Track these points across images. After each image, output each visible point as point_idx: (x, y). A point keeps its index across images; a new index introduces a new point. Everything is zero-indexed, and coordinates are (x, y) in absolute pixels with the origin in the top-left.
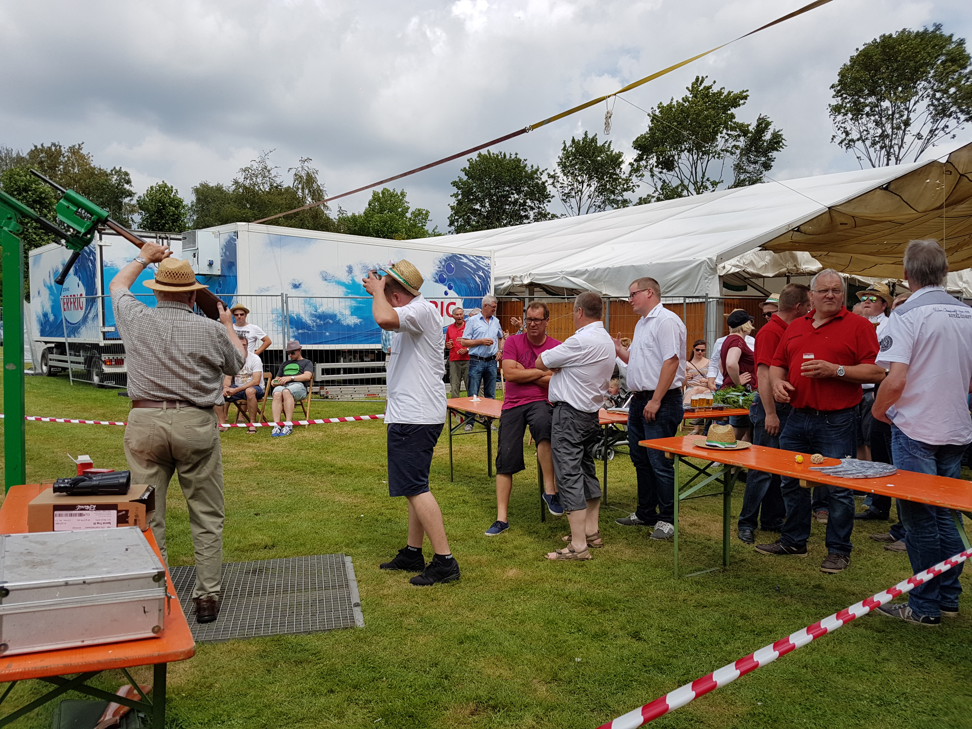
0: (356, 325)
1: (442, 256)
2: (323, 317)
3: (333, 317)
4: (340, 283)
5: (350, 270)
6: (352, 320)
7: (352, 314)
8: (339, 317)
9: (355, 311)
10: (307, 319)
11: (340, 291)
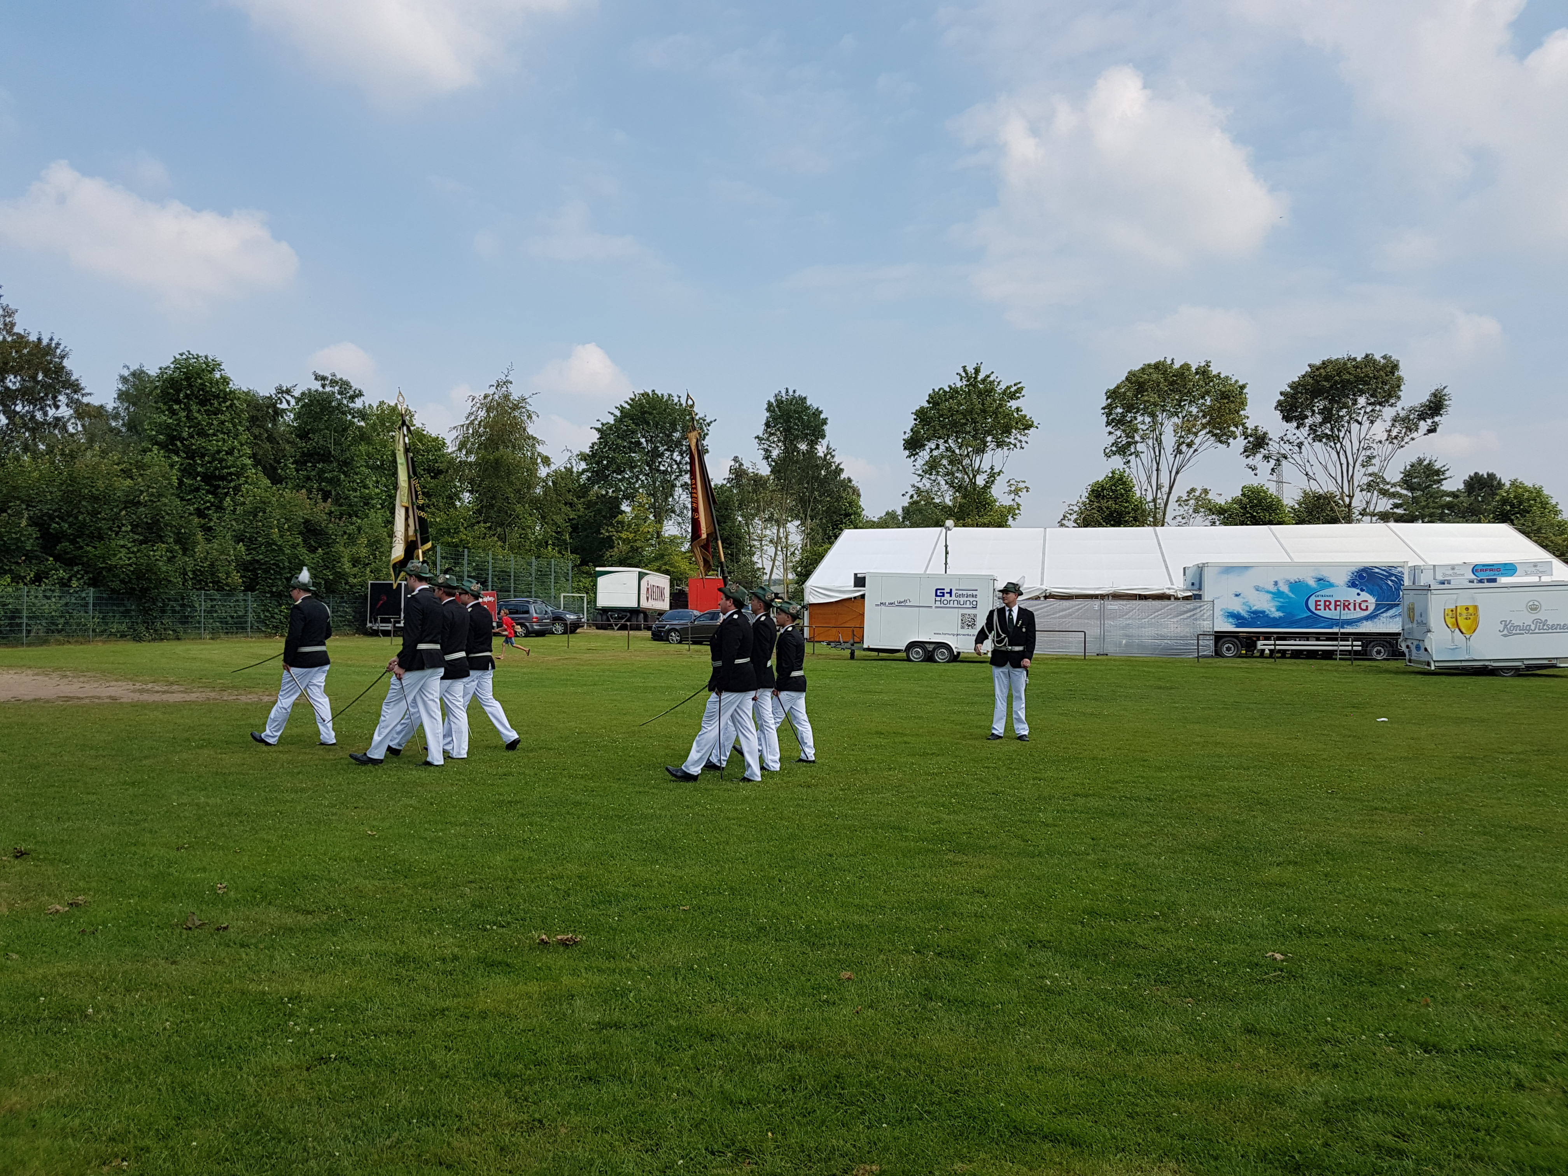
0: (1280, 617)
1: (1354, 569)
2: (1255, 612)
3: (1263, 612)
4: (1268, 592)
5: (1276, 583)
6: (1278, 614)
7: (1277, 610)
8: (1267, 612)
9: (1279, 609)
10: (1244, 614)
11: (1269, 596)
